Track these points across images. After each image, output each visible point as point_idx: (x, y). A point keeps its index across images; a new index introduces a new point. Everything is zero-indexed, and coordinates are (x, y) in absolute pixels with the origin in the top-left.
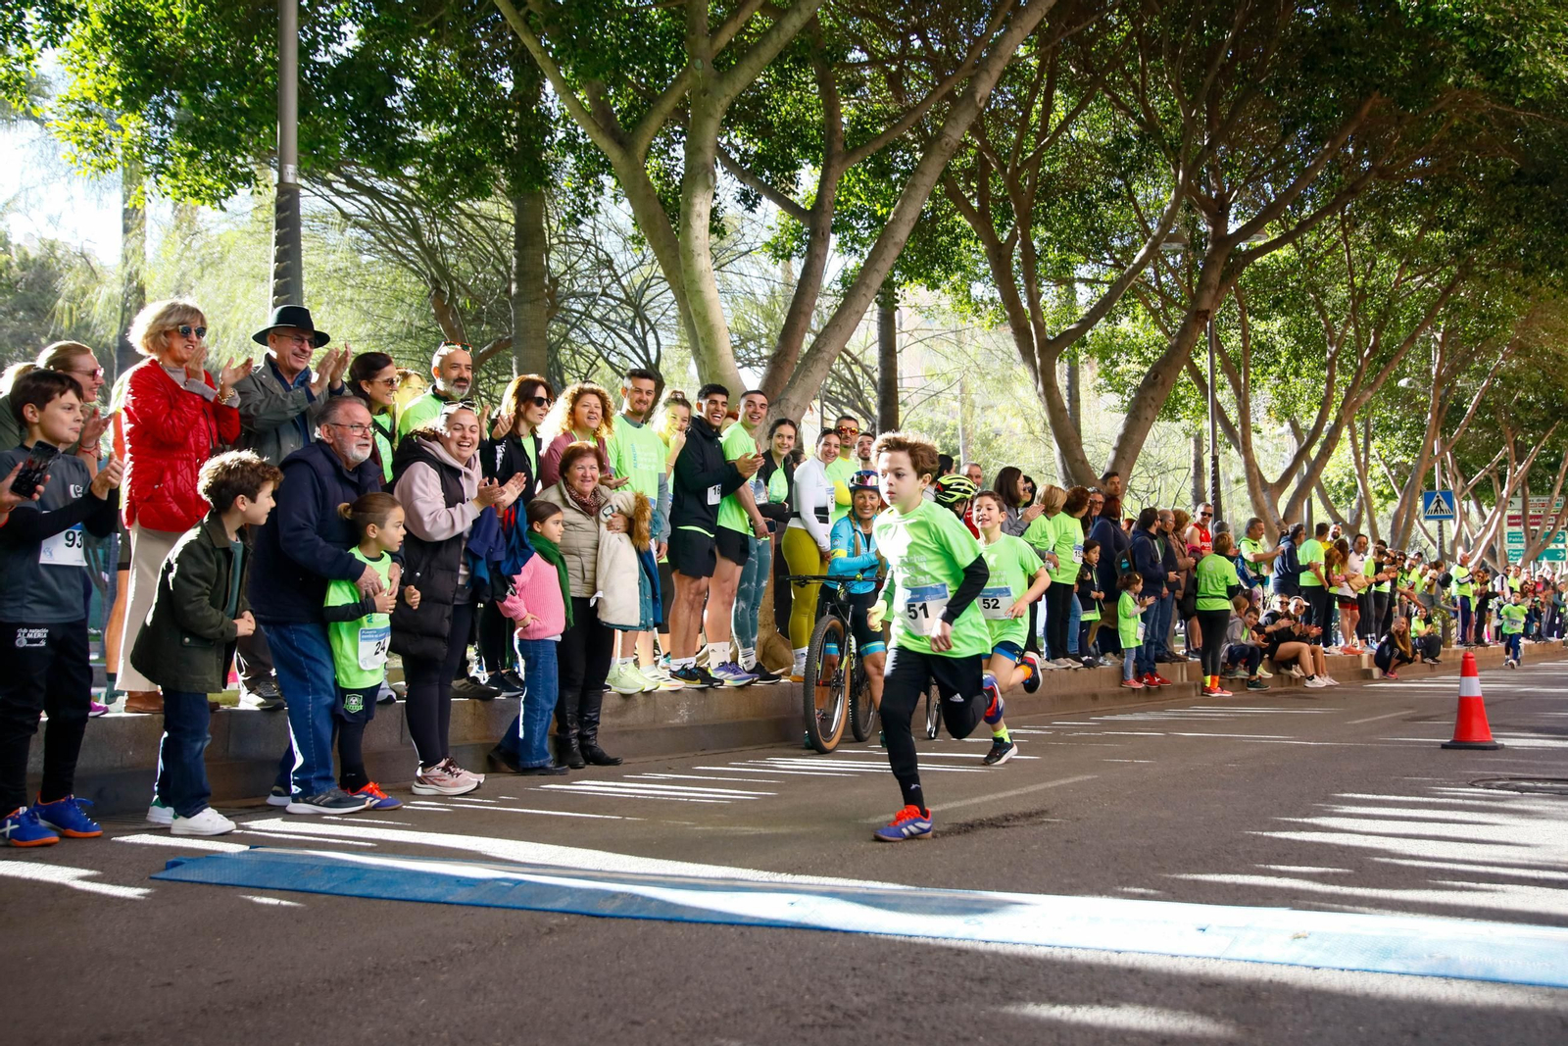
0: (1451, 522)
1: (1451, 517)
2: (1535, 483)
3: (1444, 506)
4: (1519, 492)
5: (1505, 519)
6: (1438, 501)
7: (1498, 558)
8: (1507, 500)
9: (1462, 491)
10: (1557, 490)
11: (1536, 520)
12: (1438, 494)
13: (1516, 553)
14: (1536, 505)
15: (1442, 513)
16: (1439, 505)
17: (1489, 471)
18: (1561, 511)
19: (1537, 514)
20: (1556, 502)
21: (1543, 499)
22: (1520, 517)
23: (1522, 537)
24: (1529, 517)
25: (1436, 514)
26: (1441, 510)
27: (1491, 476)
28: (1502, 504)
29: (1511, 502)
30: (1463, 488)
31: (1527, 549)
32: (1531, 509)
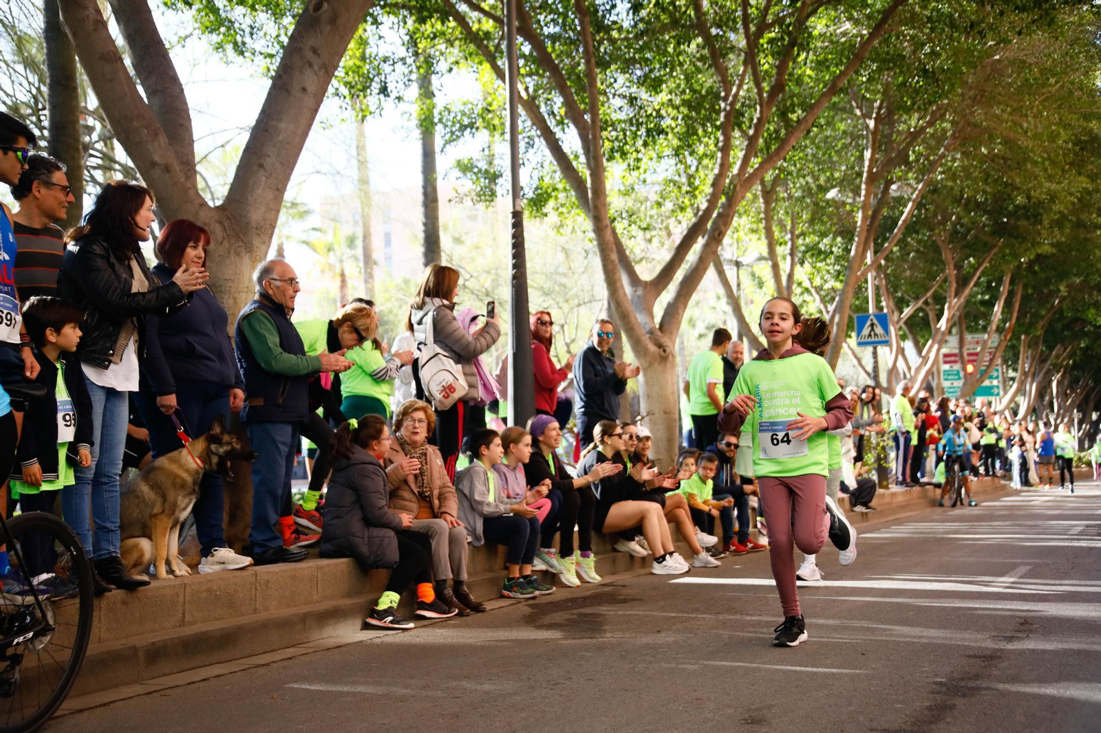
0: (887, 349)
1: (886, 343)
2: (972, 319)
3: (879, 330)
4: (955, 330)
5: (941, 356)
6: (872, 325)
7: (935, 393)
8: (943, 333)
9: (898, 322)
10: (994, 327)
11: (971, 358)
12: (872, 317)
13: (952, 390)
14: (970, 343)
15: (876, 339)
16: (873, 329)
17: (926, 303)
18: (996, 348)
19: (972, 351)
20: (992, 339)
21: (978, 336)
22: (955, 355)
23: (958, 373)
24: (965, 353)
25: (869, 340)
26: (876, 335)
27: (928, 309)
28: (939, 337)
29: (946, 341)
30: (900, 319)
31: (964, 384)
32: (966, 347)
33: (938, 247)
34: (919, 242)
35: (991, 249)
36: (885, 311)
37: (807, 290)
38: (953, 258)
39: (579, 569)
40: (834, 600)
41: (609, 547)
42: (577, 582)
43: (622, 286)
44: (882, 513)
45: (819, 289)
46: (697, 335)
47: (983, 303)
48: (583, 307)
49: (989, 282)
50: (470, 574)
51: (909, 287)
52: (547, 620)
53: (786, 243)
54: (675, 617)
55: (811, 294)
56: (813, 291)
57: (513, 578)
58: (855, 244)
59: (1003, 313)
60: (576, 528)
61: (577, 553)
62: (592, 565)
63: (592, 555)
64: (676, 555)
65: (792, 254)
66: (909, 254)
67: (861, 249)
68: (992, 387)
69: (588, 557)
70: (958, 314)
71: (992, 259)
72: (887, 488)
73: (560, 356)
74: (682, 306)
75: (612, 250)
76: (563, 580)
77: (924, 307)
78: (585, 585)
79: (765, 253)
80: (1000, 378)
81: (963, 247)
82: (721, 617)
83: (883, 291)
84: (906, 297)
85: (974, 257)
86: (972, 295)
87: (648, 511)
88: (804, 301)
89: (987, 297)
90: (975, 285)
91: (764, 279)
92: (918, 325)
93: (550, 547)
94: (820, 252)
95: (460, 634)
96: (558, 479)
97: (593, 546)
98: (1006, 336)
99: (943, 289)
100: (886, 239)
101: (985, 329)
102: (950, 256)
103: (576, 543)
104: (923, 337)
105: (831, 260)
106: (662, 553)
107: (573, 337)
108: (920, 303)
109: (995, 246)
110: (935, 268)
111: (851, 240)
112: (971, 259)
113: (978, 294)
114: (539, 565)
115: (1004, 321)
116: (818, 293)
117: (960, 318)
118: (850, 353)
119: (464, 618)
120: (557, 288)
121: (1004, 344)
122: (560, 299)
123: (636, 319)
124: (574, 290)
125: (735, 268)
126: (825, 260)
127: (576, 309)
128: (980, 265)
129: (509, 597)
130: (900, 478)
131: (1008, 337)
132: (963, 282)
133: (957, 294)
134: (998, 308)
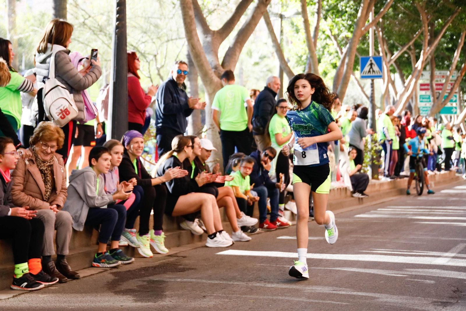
0: (381, 81)
1: (380, 77)
3: (376, 68)
4: (428, 68)
6: (371, 64)
7: (414, 112)
8: (420, 71)
9: (389, 62)
10: (454, 66)
11: (439, 87)
12: (371, 59)
13: (425, 109)
14: (438, 77)
15: (374, 74)
16: (371, 67)
17: (409, 49)
18: (456, 81)
19: (439, 82)
20: (452, 75)
21: (443, 72)
22: (428, 85)
23: (429, 98)
24: (434, 83)
25: (369, 74)
26: (373, 71)
27: (410, 53)
28: (416, 73)
29: (422, 75)
30: (391, 60)
31: (433, 106)
32: (435, 79)
33: (418, 11)
34: (406, 7)
35: (453, 14)
36: (381, 54)
37: (329, 37)
38: (428, 19)
39: (152, 244)
40: (331, 271)
41: (175, 226)
42: (150, 254)
43: (196, 34)
44: (373, 198)
45: (336, 37)
46: (253, 63)
47: (448, 49)
48: (171, 42)
49: (452, 36)
50: (70, 249)
51: (398, 38)
52: (125, 286)
53: (315, 4)
54: (217, 284)
55: (331, 40)
56: (332, 38)
57: (102, 253)
58: (361, 8)
59: (460, 56)
60: (152, 213)
61: (152, 232)
62: (163, 240)
63: (163, 233)
64: (224, 233)
65: (318, 13)
66: (398, 15)
67: (365, 12)
68: (452, 108)
69: (160, 234)
70: (430, 57)
71: (453, 21)
72: (378, 179)
73: (152, 77)
74: (238, 50)
75: (190, 8)
76: (140, 252)
77: (408, 51)
78: (157, 255)
79: (300, 10)
80: (458, 102)
81: (435, 12)
82: (250, 284)
83: (380, 40)
84: (396, 44)
85: (441, 19)
86: (440, 44)
87: (205, 200)
88: (327, 44)
89: (450, 46)
90: (444, 37)
91: (300, 28)
92: (404, 62)
93: (132, 227)
94: (338, 11)
95: (57, 299)
96: (140, 178)
97: (164, 227)
98: (461, 74)
99: (422, 40)
100: (383, 4)
101: (448, 67)
102: (425, 18)
103: (151, 223)
104: (407, 71)
105: (346, 17)
106: (214, 231)
107: (163, 64)
108: (405, 49)
109: (456, 12)
110: (416, 25)
111: (359, 4)
112: (440, 20)
113: (444, 43)
114: (123, 242)
115: (461, 62)
116: (336, 39)
117: (431, 60)
118: (356, 82)
119: (62, 285)
120: (152, 28)
121: (460, 79)
122: (154, 36)
123: (205, 58)
124: (165, 31)
125: (280, 19)
126: (341, 16)
127: (165, 44)
128: (446, 24)
129: (98, 267)
130: (387, 173)
131: (463, 74)
132: (434, 34)
133: (430, 43)
134: (457, 54)
